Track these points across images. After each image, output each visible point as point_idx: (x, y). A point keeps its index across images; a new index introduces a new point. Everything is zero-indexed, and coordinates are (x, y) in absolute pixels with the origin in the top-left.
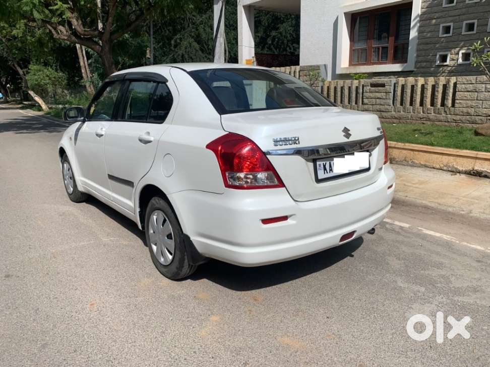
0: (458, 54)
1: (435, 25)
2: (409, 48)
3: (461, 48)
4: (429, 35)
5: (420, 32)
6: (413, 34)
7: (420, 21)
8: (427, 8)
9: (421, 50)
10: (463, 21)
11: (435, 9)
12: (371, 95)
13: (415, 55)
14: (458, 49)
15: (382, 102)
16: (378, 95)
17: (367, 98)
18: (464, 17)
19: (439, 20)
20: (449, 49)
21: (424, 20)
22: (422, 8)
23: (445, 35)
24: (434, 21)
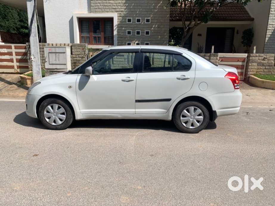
0: (135, 43)
1: (124, 30)
2: (114, 39)
3: (136, 41)
4: (122, 34)
5: (118, 32)
6: (115, 33)
7: (117, 27)
8: (120, 22)
9: (120, 40)
10: (135, 30)
11: (124, 23)
12: (117, 60)
13: (117, 42)
14: (134, 41)
15: (123, 63)
16: (121, 60)
17: (115, 61)
18: (136, 28)
19: (126, 28)
20: (132, 41)
21: (119, 27)
22: (118, 22)
23: (129, 35)
24: (123, 28)
